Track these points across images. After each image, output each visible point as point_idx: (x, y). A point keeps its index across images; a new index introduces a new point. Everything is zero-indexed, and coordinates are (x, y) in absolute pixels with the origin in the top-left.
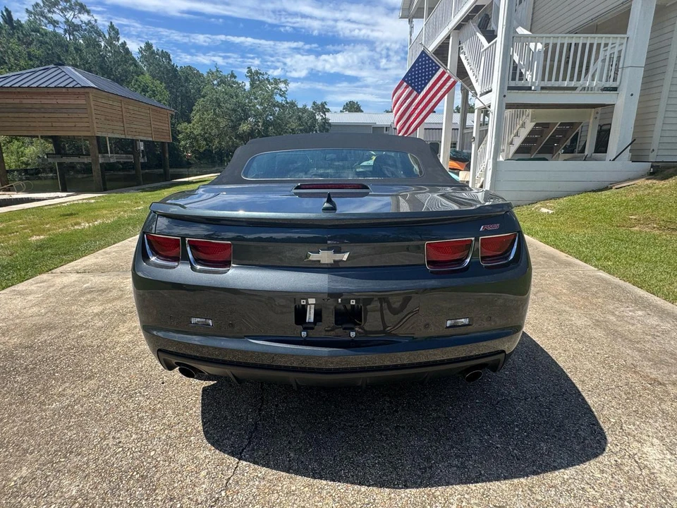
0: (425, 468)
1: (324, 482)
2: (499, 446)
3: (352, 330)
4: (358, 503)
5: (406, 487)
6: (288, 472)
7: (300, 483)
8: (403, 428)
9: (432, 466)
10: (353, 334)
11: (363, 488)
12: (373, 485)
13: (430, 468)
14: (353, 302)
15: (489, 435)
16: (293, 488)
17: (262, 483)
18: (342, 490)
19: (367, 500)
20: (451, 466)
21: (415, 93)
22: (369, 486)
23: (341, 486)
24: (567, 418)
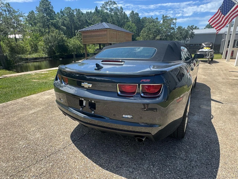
0: (119, 167)
1: (86, 158)
2: (153, 172)
3: (93, 111)
4: (89, 167)
5: (107, 170)
6: (80, 151)
7: (81, 155)
8: (125, 151)
9: (121, 167)
10: (93, 112)
11: (95, 164)
12: (98, 165)
13: (120, 168)
14: (93, 102)
15: (154, 167)
16: (78, 156)
17: (72, 151)
18: (88, 162)
19: (92, 168)
20: (128, 170)
21: (223, 15)
22: (96, 164)
23: (89, 161)
24: (198, 174)
